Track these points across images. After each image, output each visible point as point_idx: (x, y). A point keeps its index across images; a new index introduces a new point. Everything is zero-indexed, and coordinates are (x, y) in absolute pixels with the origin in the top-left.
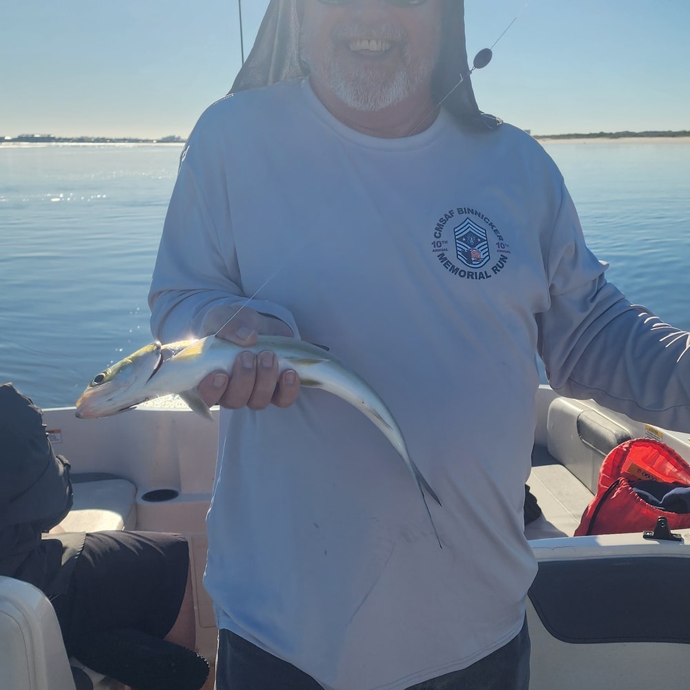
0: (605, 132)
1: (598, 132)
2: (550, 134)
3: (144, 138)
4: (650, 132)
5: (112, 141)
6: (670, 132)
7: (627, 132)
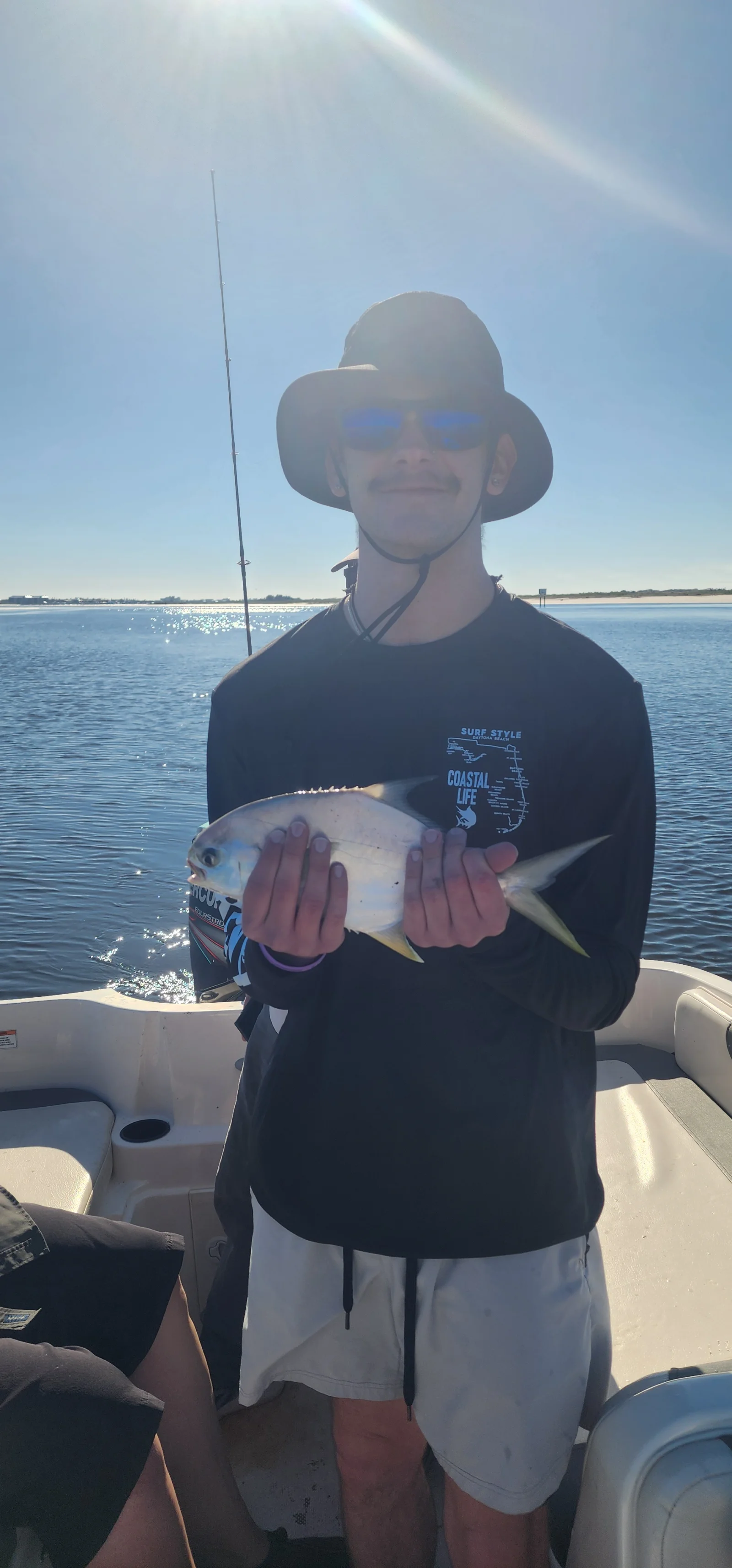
0: (627, 590)
1: (619, 591)
2: (569, 593)
3: (141, 599)
4: (675, 590)
5: (107, 602)
6: (696, 590)
7: (651, 590)
